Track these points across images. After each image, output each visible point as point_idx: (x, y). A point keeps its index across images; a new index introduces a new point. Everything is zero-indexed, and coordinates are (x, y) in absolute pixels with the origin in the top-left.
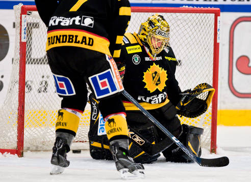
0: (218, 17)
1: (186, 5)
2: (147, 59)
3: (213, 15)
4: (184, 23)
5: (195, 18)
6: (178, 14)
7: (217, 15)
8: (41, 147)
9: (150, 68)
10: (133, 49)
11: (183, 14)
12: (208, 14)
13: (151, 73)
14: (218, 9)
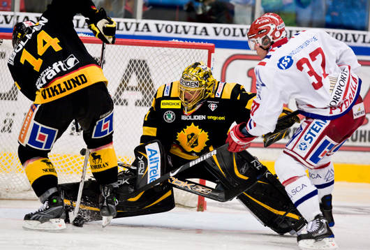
0: (212, 54)
1: (176, 39)
2: (184, 118)
3: (206, 52)
4: (173, 60)
5: (186, 54)
6: (166, 49)
7: (211, 51)
8: (4, 195)
9: (186, 128)
10: (168, 104)
11: (173, 49)
12: (201, 50)
13: (186, 134)
14: (212, 45)
